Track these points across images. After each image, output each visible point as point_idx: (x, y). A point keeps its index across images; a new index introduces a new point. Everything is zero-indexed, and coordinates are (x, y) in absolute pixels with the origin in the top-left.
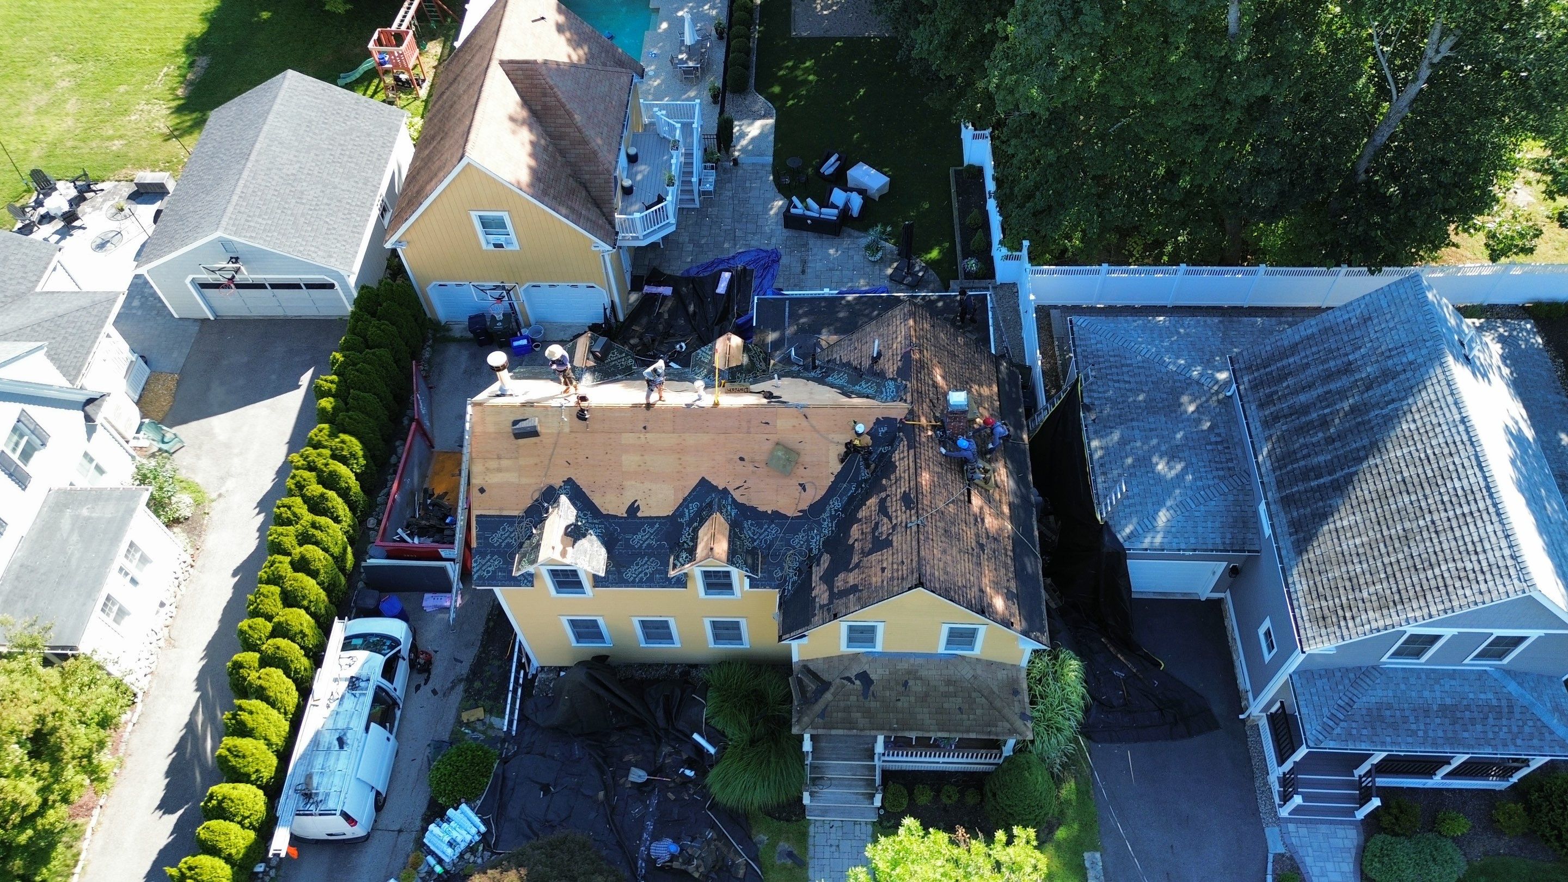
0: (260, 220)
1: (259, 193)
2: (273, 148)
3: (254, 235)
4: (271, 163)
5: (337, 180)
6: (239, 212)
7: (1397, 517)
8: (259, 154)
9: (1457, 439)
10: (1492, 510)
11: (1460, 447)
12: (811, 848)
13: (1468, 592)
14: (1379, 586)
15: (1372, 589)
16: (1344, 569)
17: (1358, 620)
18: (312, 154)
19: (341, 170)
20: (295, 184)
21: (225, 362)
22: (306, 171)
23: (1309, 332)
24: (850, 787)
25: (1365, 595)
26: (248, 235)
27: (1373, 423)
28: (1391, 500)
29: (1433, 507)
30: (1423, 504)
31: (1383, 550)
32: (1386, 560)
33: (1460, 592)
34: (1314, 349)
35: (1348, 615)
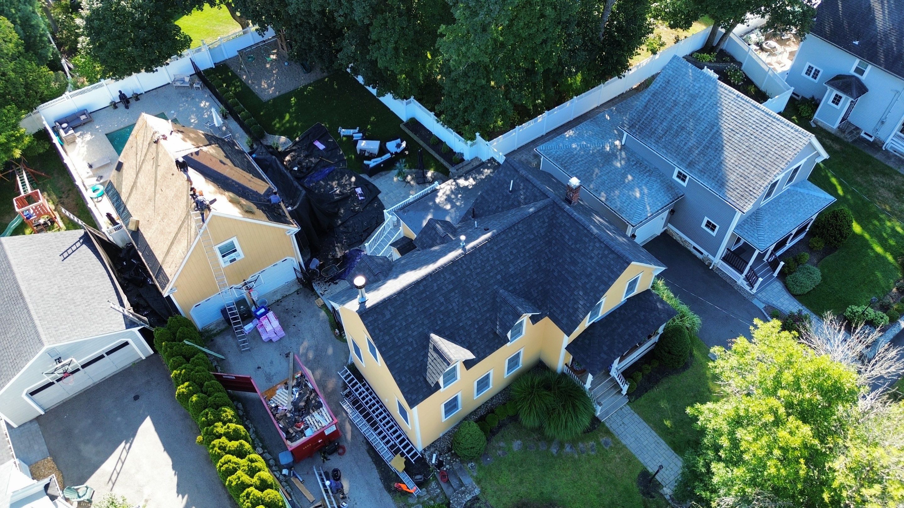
0: (64, 327)
1: (49, 312)
2: (33, 284)
3: (68, 336)
4: (40, 293)
5: (85, 283)
6: (47, 328)
7: (740, 144)
8: (28, 292)
9: (741, 104)
10: (774, 120)
11: (744, 106)
12: (614, 432)
13: (790, 152)
14: (754, 172)
15: (752, 174)
16: (735, 174)
17: (756, 188)
18: (58, 277)
19: (83, 277)
20: (65, 297)
21: (77, 431)
22: (64, 287)
23: (647, 99)
24: (609, 394)
25: (751, 177)
26: (65, 337)
27: (703, 117)
28: (733, 140)
29: (752, 133)
30: (747, 133)
31: (745, 158)
32: (750, 161)
33: (787, 154)
34: (655, 104)
35: (751, 189)
